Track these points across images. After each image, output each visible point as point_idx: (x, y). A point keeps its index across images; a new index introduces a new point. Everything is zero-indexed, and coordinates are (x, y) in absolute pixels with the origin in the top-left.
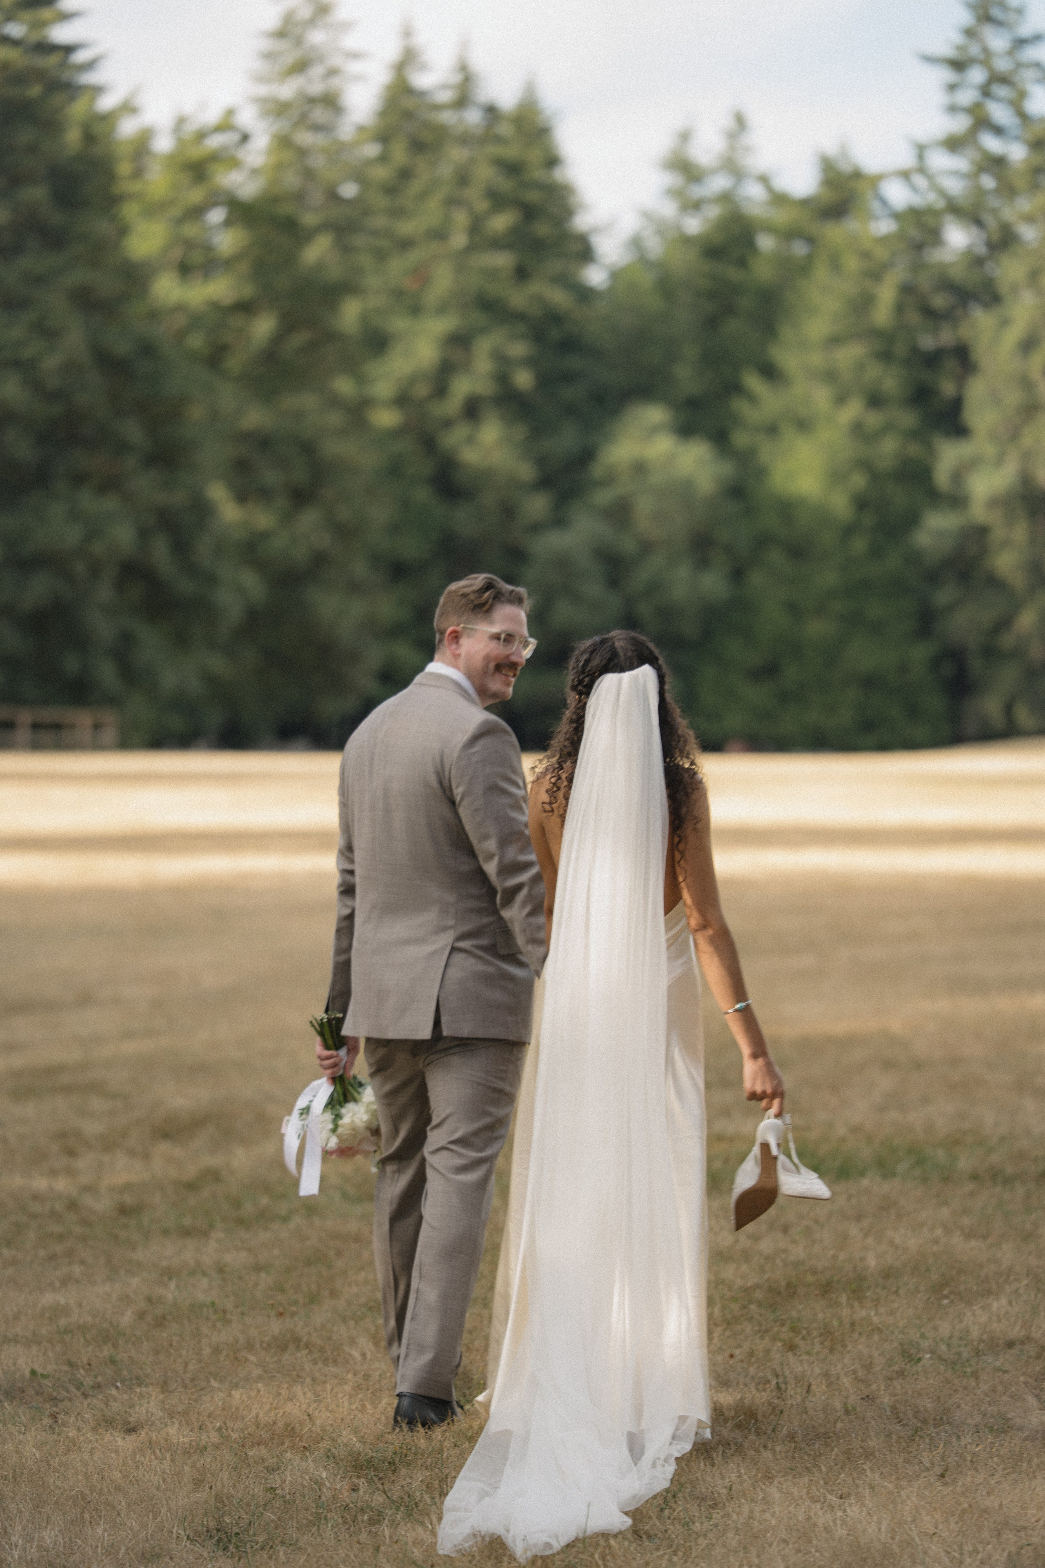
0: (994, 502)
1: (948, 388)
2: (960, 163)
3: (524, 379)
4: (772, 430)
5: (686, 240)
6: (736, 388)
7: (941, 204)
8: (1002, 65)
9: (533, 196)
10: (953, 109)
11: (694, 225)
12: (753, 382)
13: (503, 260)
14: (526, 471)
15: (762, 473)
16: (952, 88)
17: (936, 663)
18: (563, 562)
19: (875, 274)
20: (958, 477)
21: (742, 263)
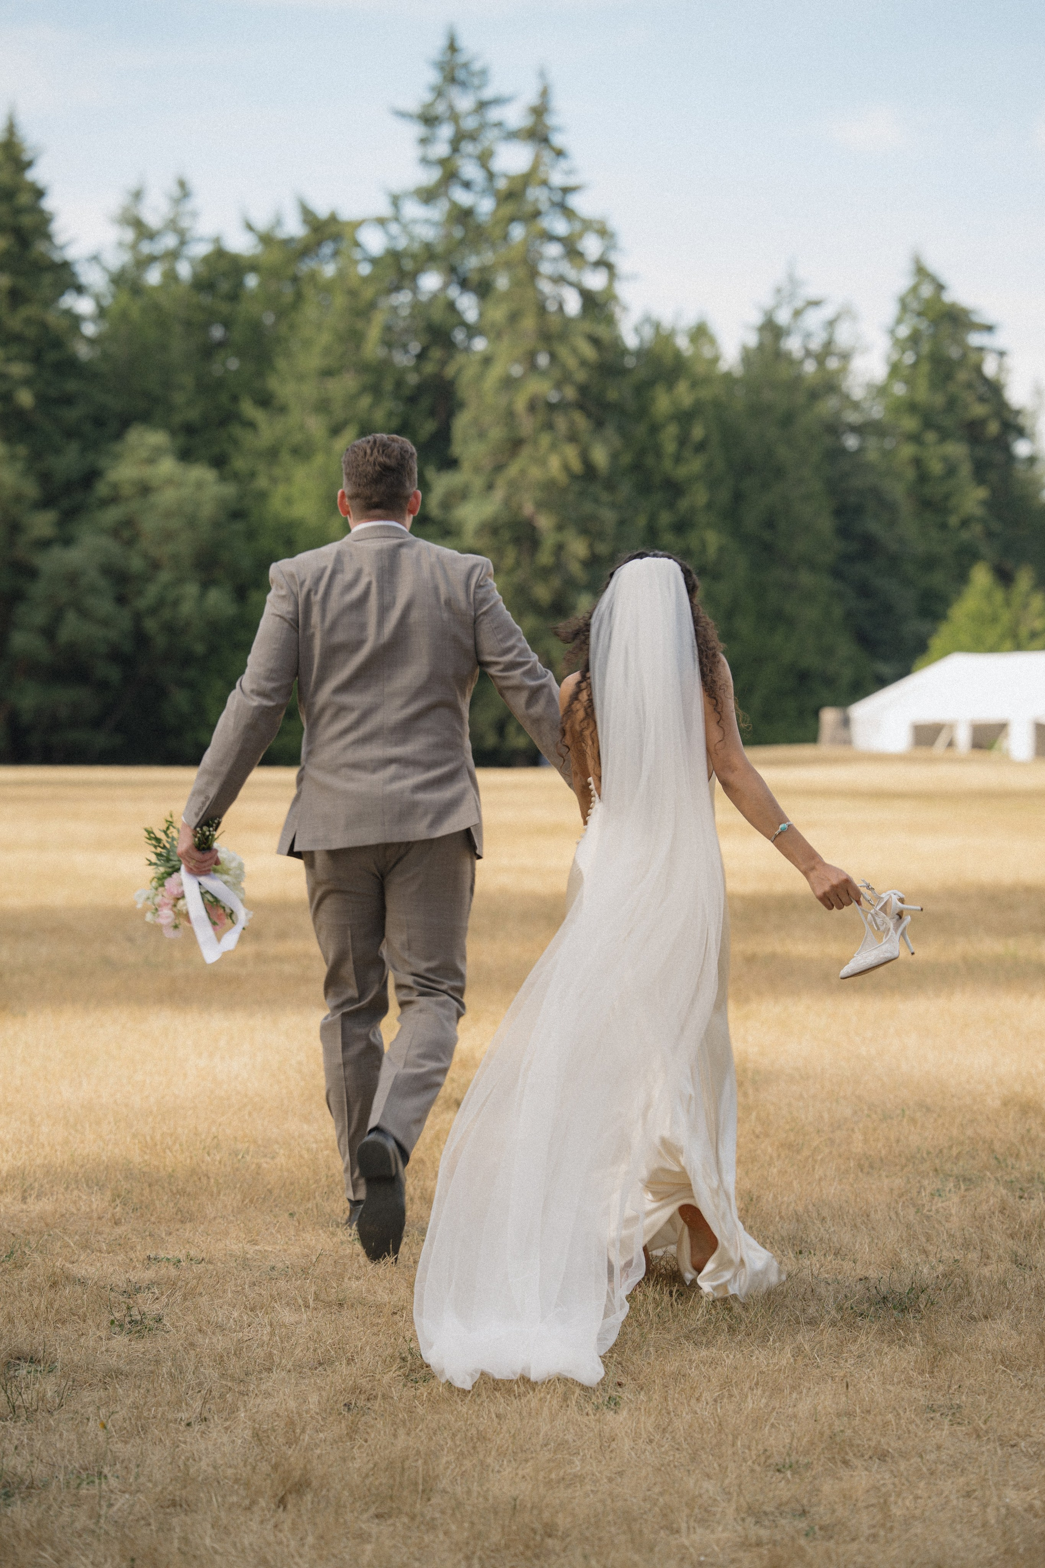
0: (481, 529)
2: (437, 212)
3: (25, 398)
6: (235, 416)
7: (415, 251)
8: (468, 123)
10: (425, 161)
12: (251, 410)
14: (31, 490)
15: (262, 497)
16: (424, 142)
18: (72, 578)
19: (364, 312)
20: (446, 505)
21: (232, 298)
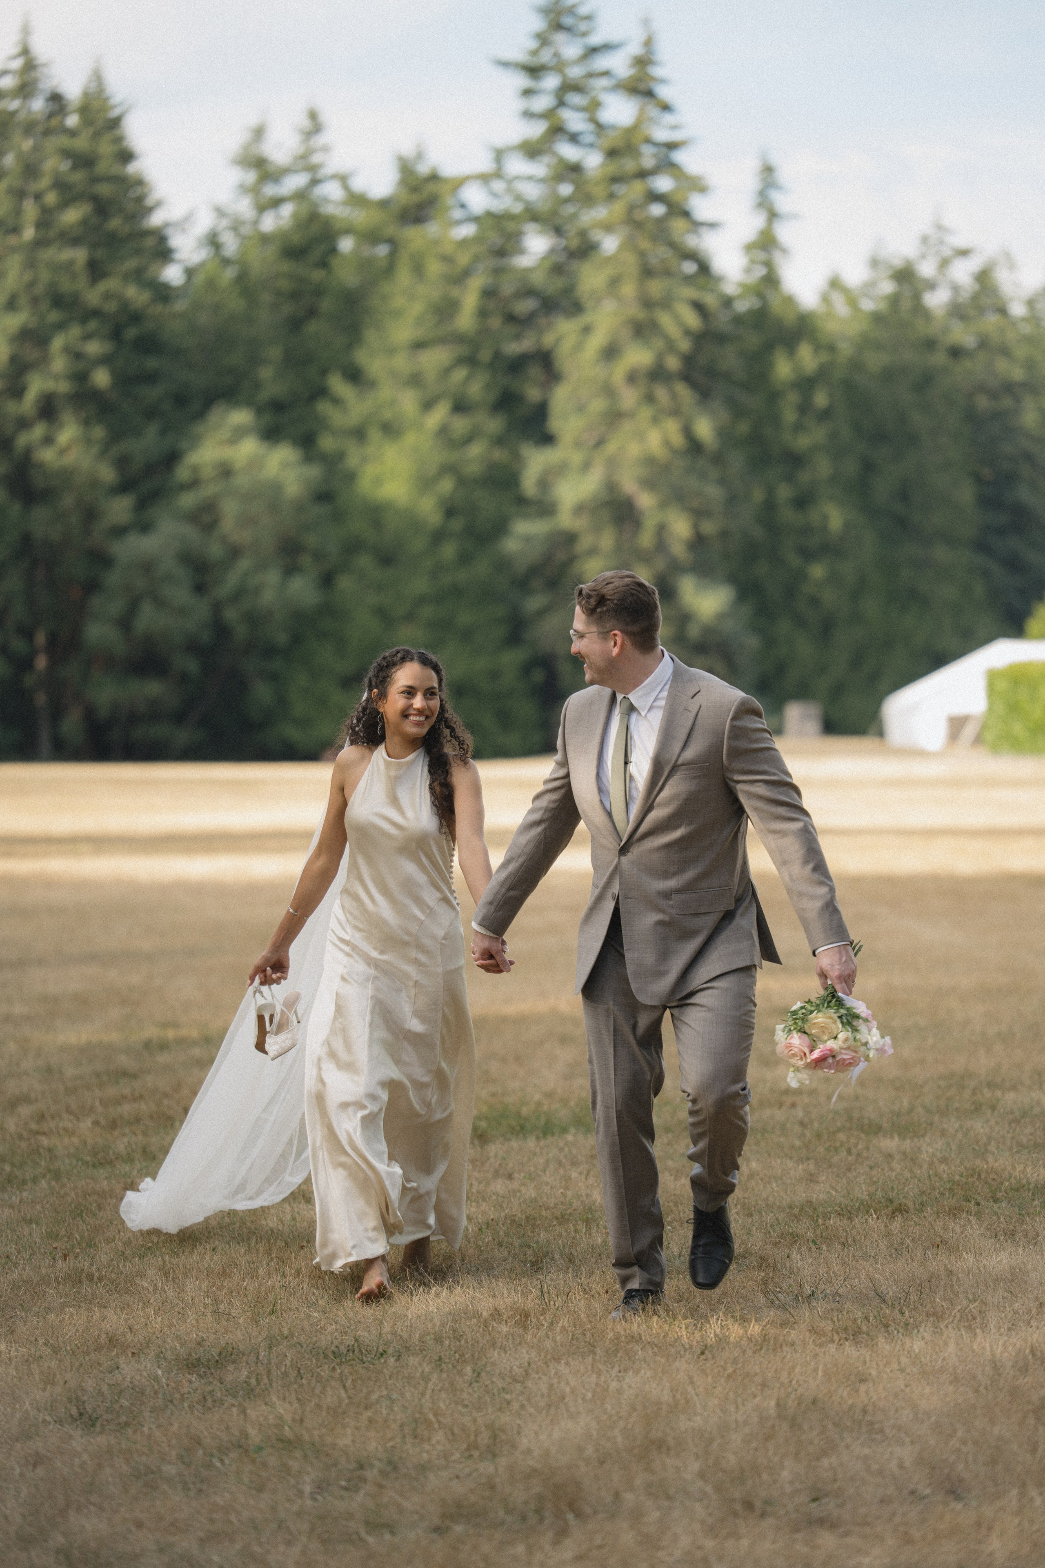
0: (579, 509)
1: (533, 394)
2: (539, 169)
3: (101, 378)
4: (359, 434)
5: (265, 239)
6: (321, 392)
7: (517, 208)
8: (575, 72)
9: (104, 190)
10: (528, 115)
11: (269, 223)
12: (337, 384)
13: (79, 255)
14: (107, 474)
15: (351, 477)
16: (528, 93)
17: (527, 669)
18: (148, 567)
19: (460, 278)
20: (544, 484)
21: (324, 264)
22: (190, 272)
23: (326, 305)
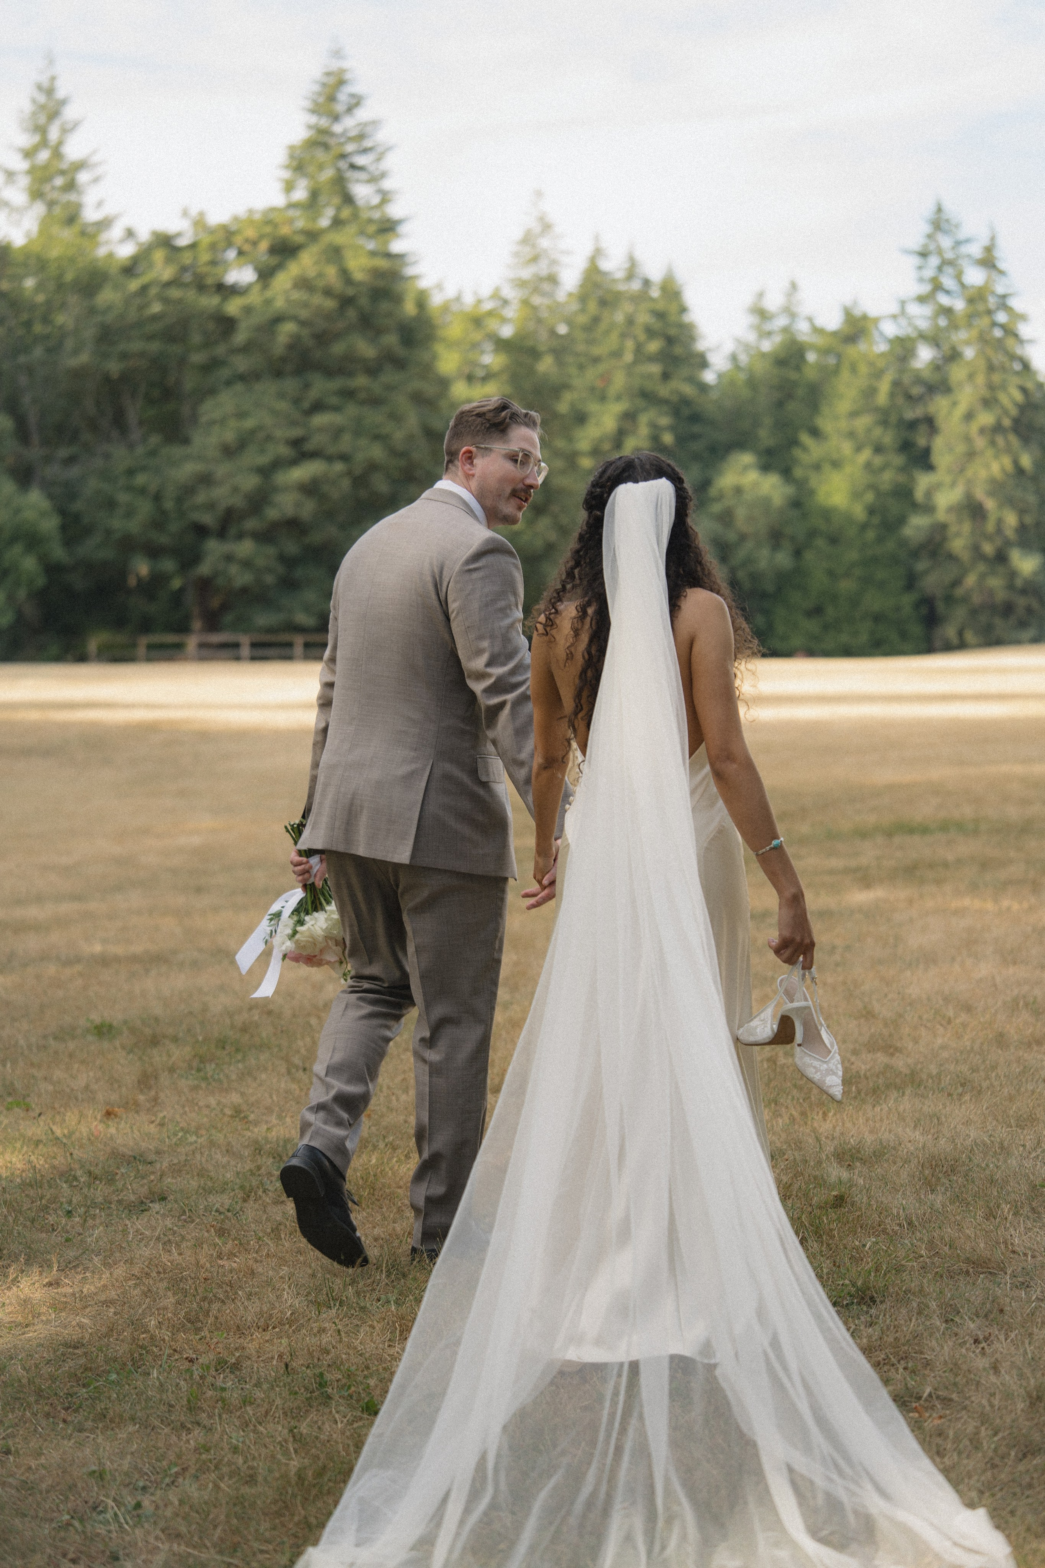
0: (950, 509)
1: (922, 442)
2: (926, 310)
3: (668, 438)
4: (817, 467)
5: (763, 355)
6: (795, 442)
7: (914, 335)
8: (949, 255)
9: (672, 332)
10: (921, 280)
11: (767, 346)
12: (805, 438)
13: (655, 369)
15: (812, 492)
16: (920, 268)
17: (917, 605)
19: (878, 374)
20: (929, 494)
21: (798, 368)
22: (720, 376)
23: (800, 392)
